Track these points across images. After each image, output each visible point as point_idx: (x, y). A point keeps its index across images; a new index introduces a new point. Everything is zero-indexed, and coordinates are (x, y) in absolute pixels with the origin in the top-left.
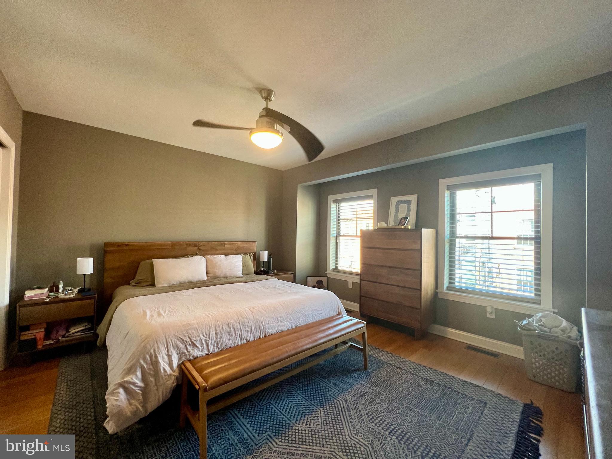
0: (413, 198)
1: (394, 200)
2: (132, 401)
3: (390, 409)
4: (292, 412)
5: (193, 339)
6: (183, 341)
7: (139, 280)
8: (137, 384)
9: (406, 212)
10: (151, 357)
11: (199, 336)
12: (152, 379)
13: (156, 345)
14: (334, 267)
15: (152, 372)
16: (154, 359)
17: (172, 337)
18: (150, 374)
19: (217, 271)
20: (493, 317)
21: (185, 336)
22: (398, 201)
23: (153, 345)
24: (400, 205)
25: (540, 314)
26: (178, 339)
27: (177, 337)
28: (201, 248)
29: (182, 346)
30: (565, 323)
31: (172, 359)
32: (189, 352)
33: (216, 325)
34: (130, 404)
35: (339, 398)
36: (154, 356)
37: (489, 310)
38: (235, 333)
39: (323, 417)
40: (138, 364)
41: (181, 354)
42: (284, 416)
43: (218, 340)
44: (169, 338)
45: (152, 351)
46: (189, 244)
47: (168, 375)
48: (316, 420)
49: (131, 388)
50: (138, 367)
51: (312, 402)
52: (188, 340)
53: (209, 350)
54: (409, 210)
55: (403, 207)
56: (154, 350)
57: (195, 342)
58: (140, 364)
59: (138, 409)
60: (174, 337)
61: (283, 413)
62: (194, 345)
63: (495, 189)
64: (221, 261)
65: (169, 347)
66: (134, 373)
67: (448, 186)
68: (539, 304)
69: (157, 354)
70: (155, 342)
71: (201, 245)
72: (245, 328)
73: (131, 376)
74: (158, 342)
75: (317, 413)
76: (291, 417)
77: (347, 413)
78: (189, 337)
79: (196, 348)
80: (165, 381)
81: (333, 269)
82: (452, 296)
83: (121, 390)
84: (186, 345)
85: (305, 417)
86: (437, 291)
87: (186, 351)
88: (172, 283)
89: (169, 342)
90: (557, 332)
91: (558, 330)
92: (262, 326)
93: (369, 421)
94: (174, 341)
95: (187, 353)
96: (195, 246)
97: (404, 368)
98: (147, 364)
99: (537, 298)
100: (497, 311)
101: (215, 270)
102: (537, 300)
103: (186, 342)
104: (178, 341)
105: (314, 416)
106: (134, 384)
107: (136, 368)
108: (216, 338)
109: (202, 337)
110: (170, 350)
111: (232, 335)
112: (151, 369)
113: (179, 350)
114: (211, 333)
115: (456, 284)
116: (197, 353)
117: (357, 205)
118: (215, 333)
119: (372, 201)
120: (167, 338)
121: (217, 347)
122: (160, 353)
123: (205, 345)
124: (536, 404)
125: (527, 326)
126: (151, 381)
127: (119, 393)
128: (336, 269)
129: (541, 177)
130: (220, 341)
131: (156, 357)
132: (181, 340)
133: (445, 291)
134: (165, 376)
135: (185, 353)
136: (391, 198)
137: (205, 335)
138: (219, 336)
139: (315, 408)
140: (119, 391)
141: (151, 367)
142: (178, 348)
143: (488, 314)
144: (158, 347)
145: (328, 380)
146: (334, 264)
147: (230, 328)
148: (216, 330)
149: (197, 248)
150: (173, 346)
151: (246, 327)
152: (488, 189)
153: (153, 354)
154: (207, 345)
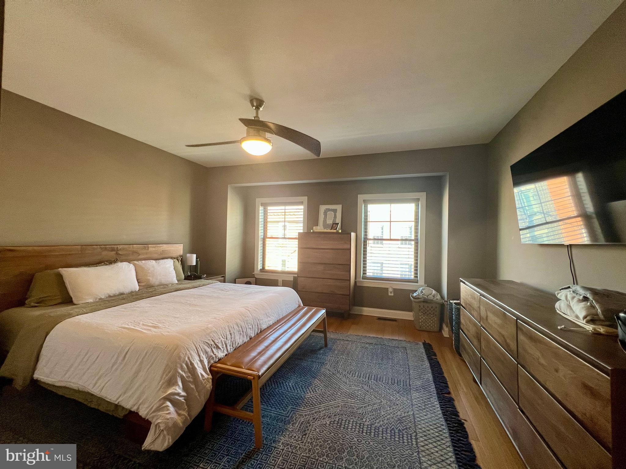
0: (339, 208)
1: (323, 208)
2: (180, 412)
3: (359, 366)
4: (296, 388)
5: (216, 341)
6: (209, 346)
7: (40, 298)
8: (181, 394)
9: (333, 218)
10: (187, 365)
11: (220, 339)
12: (193, 386)
13: (188, 352)
14: (261, 268)
15: (191, 380)
16: (190, 366)
17: (199, 342)
18: (190, 381)
19: (151, 278)
20: (392, 295)
21: (209, 340)
22: (326, 209)
23: (186, 354)
24: (328, 212)
25: (421, 288)
26: (204, 344)
27: (203, 342)
28: (120, 252)
29: (209, 350)
30: (434, 292)
31: (204, 363)
32: (215, 355)
33: (228, 326)
34: (179, 415)
35: (323, 370)
36: (189, 363)
37: (390, 290)
38: (243, 332)
39: (321, 384)
40: (178, 374)
41: (209, 358)
42: (293, 392)
43: (233, 339)
44: (197, 344)
45: (187, 359)
46: (104, 247)
47: (206, 379)
48: (318, 387)
49: (177, 399)
50: (178, 377)
51: (306, 377)
52: (213, 343)
53: (227, 350)
54: (335, 217)
55: (330, 214)
56: (189, 358)
57: (218, 344)
58: (179, 373)
59: (186, 418)
60: (200, 342)
61: (290, 391)
62: (218, 347)
63: (393, 205)
64: (153, 267)
65: (199, 352)
66: (176, 384)
67: (364, 200)
68: (417, 282)
69: (192, 361)
70: (187, 350)
71: (120, 249)
72: (248, 326)
73: (174, 388)
74: (189, 349)
75: (315, 383)
76: (298, 391)
77: (335, 376)
78: (213, 341)
79: (219, 350)
80: (205, 385)
81: (261, 269)
82: (367, 284)
83: (169, 404)
84: (212, 349)
85: (308, 388)
86: (356, 280)
87: (213, 354)
88: (99, 297)
89: (198, 348)
90: (431, 297)
91: (431, 296)
92: (258, 322)
93: (352, 376)
94: (202, 346)
95: (214, 356)
96: (113, 250)
97: (350, 340)
98: (185, 372)
99: (416, 279)
100: (395, 290)
101: (149, 278)
102: (416, 280)
103: (211, 345)
104: (205, 346)
105: (314, 385)
106: (178, 394)
107: (176, 378)
108: (231, 338)
109: (221, 338)
110: (201, 356)
111: (241, 334)
112: (189, 376)
113: (207, 354)
114: (227, 333)
115: (367, 274)
116: (221, 354)
117: (285, 209)
118: (230, 333)
119: (302, 207)
120: (195, 344)
121: (232, 346)
122: (194, 360)
123: (225, 346)
124: (427, 342)
125: (417, 296)
126: (192, 388)
127: (168, 406)
128: (263, 270)
129: (419, 200)
130: (234, 341)
131: (192, 364)
132: (207, 344)
133: (361, 280)
134: (204, 380)
135: (212, 356)
136: (320, 206)
137: (223, 336)
138: (233, 336)
139: (310, 381)
140: (167, 405)
141: (189, 375)
142: (207, 353)
143: (389, 293)
144: (191, 354)
145: (305, 360)
146: (261, 265)
147: (239, 327)
148: (230, 331)
149: (114, 252)
150: (202, 351)
151: (249, 324)
152: (388, 205)
153: (188, 361)
154: (226, 346)
